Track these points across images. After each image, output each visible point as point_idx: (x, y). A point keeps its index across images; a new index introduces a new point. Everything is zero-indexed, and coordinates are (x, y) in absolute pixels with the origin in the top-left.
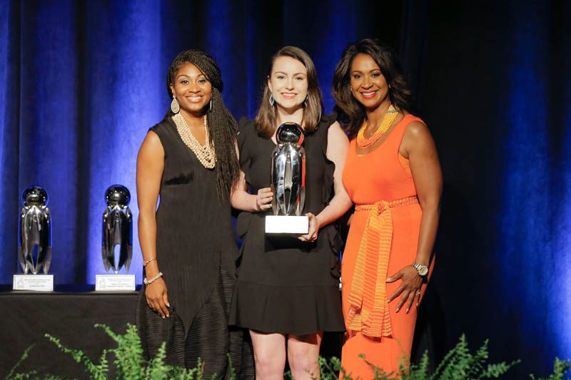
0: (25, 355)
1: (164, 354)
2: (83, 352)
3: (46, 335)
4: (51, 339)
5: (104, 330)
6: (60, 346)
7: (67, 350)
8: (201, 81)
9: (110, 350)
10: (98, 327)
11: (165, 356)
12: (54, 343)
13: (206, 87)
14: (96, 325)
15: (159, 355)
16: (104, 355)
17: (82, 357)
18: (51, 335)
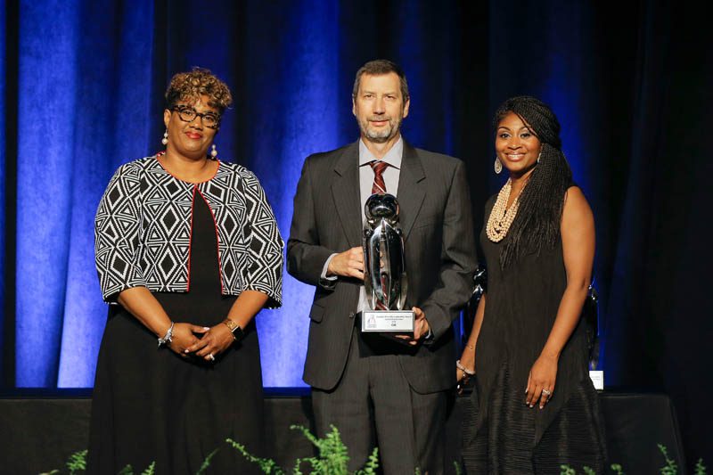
0: (207, 463)
1: (375, 463)
2: (274, 461)
3: (228, 440)
4: (234, 444)
5: (302, 433)
6: (245, 454)
7: (253, 459)
8: (526, 135)
9: (306, 459)
10: (295, 429)
11: (377, 465)
12: (238, 450)
13: (531, 142)
14: (293, 427)
15: (369, 464)
16: (298, 466)
17: (272, 467)
18: (234, 440)
